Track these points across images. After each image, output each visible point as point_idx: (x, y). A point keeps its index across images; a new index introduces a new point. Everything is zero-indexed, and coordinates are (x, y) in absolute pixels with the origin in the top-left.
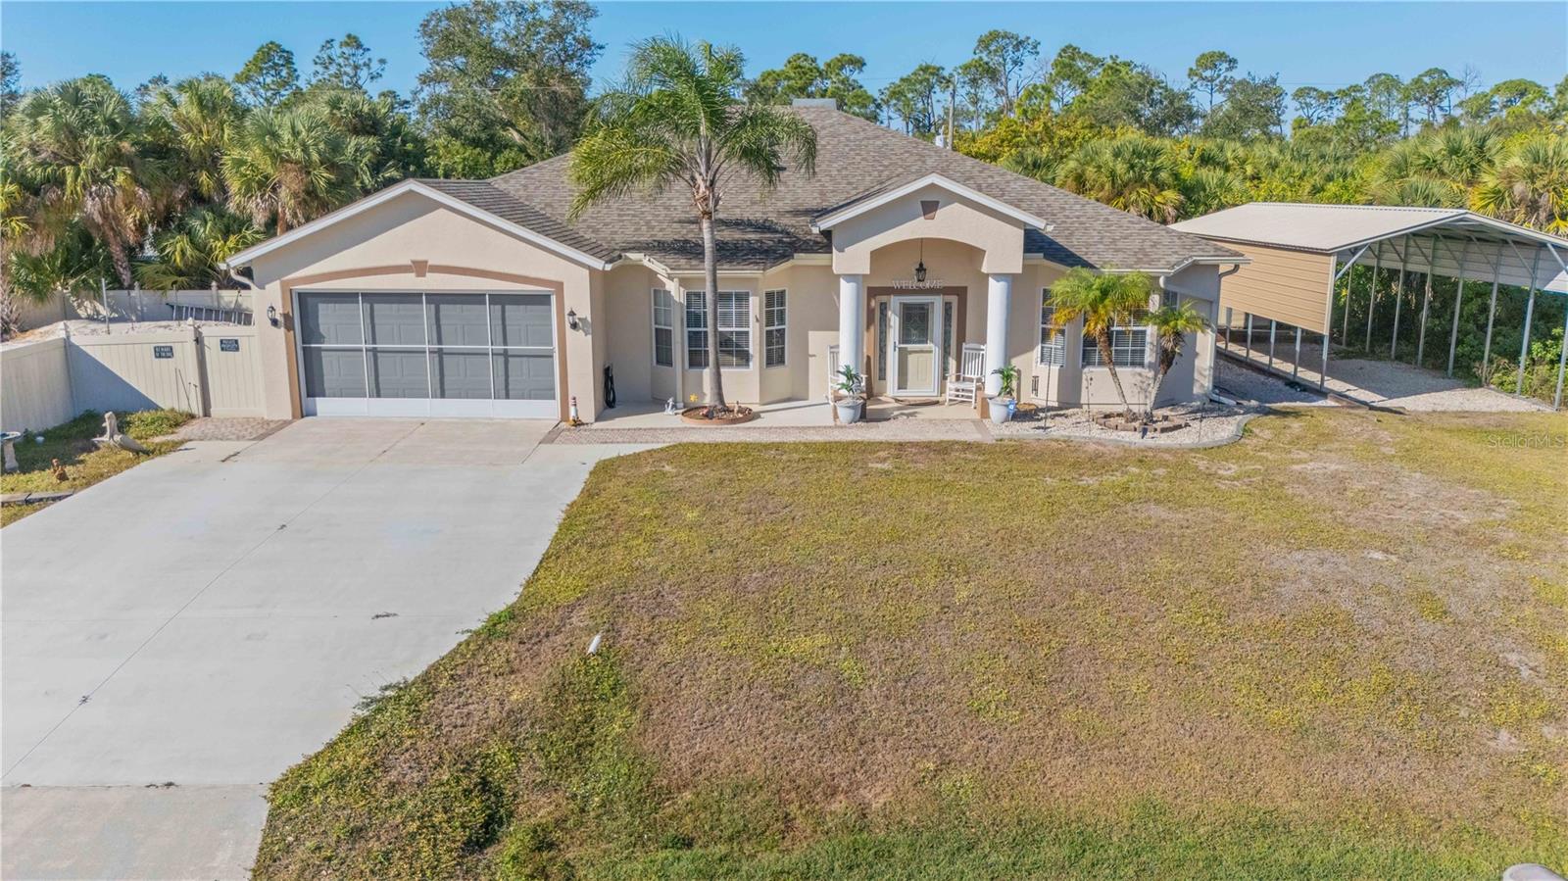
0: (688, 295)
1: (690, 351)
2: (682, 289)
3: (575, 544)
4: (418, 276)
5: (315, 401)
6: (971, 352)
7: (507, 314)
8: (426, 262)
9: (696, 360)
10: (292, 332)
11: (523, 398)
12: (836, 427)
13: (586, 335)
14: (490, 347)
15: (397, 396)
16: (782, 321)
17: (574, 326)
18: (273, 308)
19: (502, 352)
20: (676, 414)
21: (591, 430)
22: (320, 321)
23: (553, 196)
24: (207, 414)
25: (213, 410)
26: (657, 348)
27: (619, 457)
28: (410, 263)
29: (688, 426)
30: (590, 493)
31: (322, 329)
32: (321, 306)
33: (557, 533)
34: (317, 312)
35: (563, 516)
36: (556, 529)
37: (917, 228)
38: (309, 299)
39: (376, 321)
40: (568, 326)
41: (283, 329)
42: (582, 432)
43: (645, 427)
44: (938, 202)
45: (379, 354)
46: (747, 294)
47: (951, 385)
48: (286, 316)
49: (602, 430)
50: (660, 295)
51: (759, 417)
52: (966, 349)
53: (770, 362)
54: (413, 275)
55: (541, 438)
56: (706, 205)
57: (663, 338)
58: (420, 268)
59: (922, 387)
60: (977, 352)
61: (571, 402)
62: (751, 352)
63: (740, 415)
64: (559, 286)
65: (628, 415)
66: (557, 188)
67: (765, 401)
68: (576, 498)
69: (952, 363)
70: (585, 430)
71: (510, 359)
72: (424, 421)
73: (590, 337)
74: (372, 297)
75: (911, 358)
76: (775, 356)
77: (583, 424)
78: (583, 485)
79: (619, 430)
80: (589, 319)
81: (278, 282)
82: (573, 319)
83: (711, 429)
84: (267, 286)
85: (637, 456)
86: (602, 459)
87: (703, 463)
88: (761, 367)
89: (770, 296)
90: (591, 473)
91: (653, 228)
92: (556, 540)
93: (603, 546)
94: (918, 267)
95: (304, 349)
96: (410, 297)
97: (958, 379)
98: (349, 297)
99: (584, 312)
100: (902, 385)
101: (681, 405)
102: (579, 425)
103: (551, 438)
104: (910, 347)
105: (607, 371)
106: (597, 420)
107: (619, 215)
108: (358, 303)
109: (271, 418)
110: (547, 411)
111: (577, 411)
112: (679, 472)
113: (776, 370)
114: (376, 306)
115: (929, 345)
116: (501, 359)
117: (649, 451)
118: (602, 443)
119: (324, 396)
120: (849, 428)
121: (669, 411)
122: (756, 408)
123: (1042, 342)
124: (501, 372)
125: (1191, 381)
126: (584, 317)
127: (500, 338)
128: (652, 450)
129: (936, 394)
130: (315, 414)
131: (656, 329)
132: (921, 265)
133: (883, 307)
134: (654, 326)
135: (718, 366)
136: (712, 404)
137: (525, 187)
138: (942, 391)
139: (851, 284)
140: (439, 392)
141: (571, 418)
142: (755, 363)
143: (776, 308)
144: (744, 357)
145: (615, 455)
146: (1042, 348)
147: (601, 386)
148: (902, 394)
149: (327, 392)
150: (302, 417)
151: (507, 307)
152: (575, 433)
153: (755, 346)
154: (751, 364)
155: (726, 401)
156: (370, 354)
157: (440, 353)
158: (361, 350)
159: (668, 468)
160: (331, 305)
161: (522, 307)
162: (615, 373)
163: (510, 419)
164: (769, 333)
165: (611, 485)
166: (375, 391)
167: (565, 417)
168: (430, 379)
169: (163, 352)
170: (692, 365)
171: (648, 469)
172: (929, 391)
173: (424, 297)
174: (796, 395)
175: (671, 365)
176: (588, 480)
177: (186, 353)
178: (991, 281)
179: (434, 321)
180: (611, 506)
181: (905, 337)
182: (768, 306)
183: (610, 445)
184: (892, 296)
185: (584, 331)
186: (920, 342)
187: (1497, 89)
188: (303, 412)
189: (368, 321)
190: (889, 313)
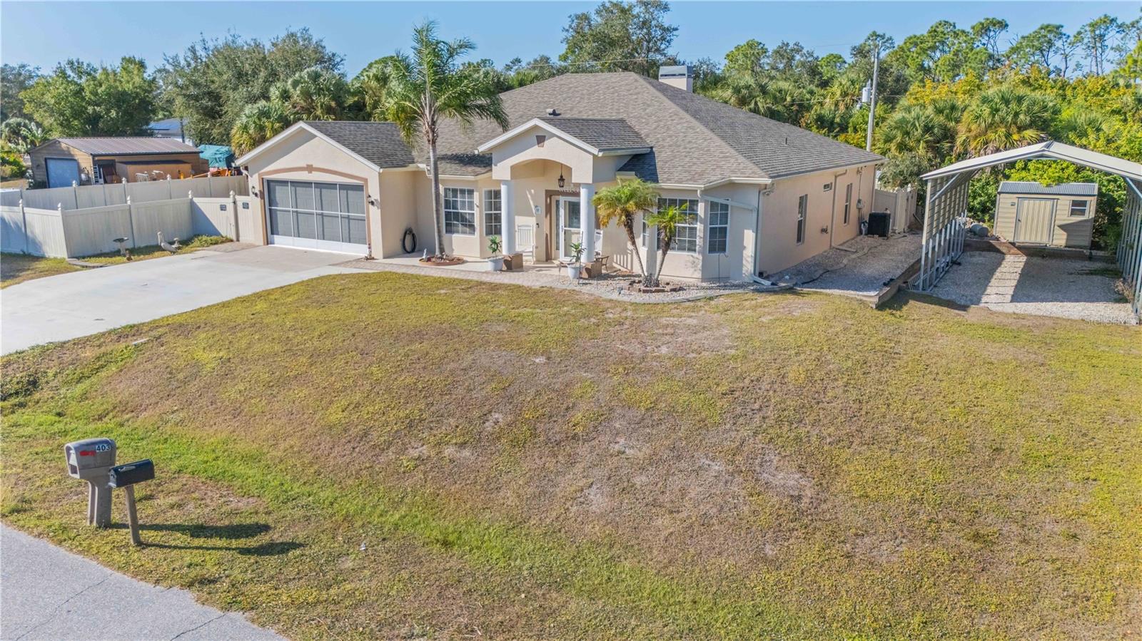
0: (445, 189)
4: (309, 173)
5: (274, 236)
7: (349, 195)
8: (312, 166)
9: (450, 229)
10: (263, 200)
11: (355, 243)
13: (377, 209)
14: (339, 213)
15: (305, 237)
16: (498, 209)
17: (372, 204)
18: (256, 187)
22: (277, 195)
24: (238, 240)
25: (241, 239)
28: (306, 166)
31: (278, 199)
32: (277, 187)
34: (275, 190)
37: (535, 153)
38: (271, 183)
39: (297, 197)
40: (369, 203)
41: (260, 198)
44: (545, 137)
45: (298, 214)
46: (473, 190)
48: (260, 191)
54: (307, 172)
58: (310, 169)
61: (369, 246)
64: (366, 181)
73: (379, 210)
74: (294, 183)
75: (574, 237)
76: (494, 231)
80: (379, 200)
81: (257, 174)
82: (371, 200)
84: (254, 176)
88: (481, 236)
89: (487, 192)
94: (560, 178)
95: (270, 210)
96: (307, 184)
98: (286, 183)
99: (377, 196)
106: (383, 258)
108: (289, 186)
111: (370, 251)
114: (296, 188)
116: (346, 221)
119: (278, 234)
124: (347, 227)
125: (741, 265)
126: (376, 199)
130: (273, 243)
132: (562, 177)
140: (322, 236)
142: (478, 232)
143: (493, 200)
144: (472, 229)
149: (279, 232)
150: (268, 244)
151: (349, 192)
153: (479, 221)
154: (476, 233)
156: (295, 214)
158: (291, 211)
160: (280, 187)
161: (354, 192)
164: (489, 215)
166: (297, 234)
168: (316, 228)
169: (223, 208)
170: (447, 231)
173: (313, 184)
177: (230, 207)
179: (319, 198)
181: (571, 223)
182: (487, 198)
184: (560, 197)
185: (376, 206)
188: (268, 242)
189: (295, 196)
190: (560, 207)
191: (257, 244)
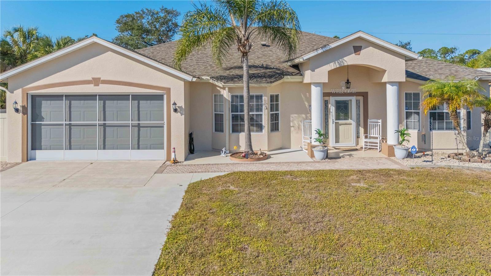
0: (232, 96)
1: (232, 124)
2: (229, 94)
3: (180, 254)
4: (95, 86)
5: (36, 152)
6: (373, 123)
7: (140, 105)
8: (100, 78)
9: (236, 129)
10: (26, 116)
11: (147, 149)
12: (315, 162)
13: (181, 115)
14: (131, 122)
15: (80, 149)
16: (277, 110)
17: (175, 110)
18: (16, 102)
19: (137, 125)
20: (227, 156)
21: (183, 165)
22: (43, 110)
23: (165, 56)
26: (215, 123)
27: (201, 181)
28: (91, 79)
29: (235, 162)
30: (187, 206)
31: (43, 114)
32: (43, 102)
33: (166, 242)
34: (41, 104)
35: (170, 226)
36: (165, 239)
37: (351, 60)
38: (37, 99)
39: (72, 110)
40: (172, 110)
41: (21, 114)
42: (178, 167)
43: (212, 163)
44: (361, 47)
45: (72, 127)
46: (261, 96)
47: (363, 141)
48: (23, 107)
49: (189, 165)
50: (218, 98)
51: (270, 157)
52: (370, 122)
53: (272, 130)
54: (92, 85)
55: (156, 170)
56: (245, 49)
57: (219, 119)
58: (96, 81)
59: (348, 142)
60: (376, 124)
61: (172, 150)
62: (263, 124)
63: (261, 156)
64: (168, 90)
65: (201, 157)
66: (167, 53)
67: (271, 149)
68: (178, 211)
69: (362, 130)
70: (180, 166)
71: (141, 128)
72: (93, 162)
73: (183, 116)
74: (70, 97)
75: (341, 128)
76: (275, 127)
77: (178, 162)
78: (181, 201)
79: (198, 165)
80: (183, 107)
81: (21, 89)
82: (175, 107)
83: (248, 164)
84: (15, 92)
85: (212, 180)
86: (192, 182)
87: (252, 184)
88: (268, 132)
89: (272, 97)
90: (186, 192)
91: (213, 67)
92: (166, 249)
93: (202, 255)
94: (346, 81)
95: (32, 124)
96: (91, 97)
97: (366, 137)
98: (58, 97)
99: (181, 103)
100: (337, 141)
101: (228, 152)
102: (177, 163)
103: (160, 170)
104: (340, 122)
105: (191, 135)
106: (186, 160)
107: (197, 62)
108: (63, 100)
109: (9, 162)
110: (160, 155)
111: (175, 155)
112: (240, 190)
113: (275, 134)
114: (73, 102)
115: (349, 121)
116: (136, 129)
117: (218, 177)
118: (190, 172)
119: (41, 149)
120: (323, 162)
121: (223, 155)
122: (268, 153)
123: (406, 119)
124: (136, 135)
126: (181, 106)
127: (136, 118)
128: (220, 176)
129: (354, 145)
130: (35, 159)
131: (215, 114)
132: (348, 80)
133: (326, 102)
134: (214, 113)
135: (250, 131)
136: (247, 150)
137: (153, 53)
138: (357, 144)
139: (317, 88)
140: (102, 146)
141: (172, 159)
142: (265, 130)
143: (275, 103)
144: (260, 127)
145: (199, 179)
146: (407, 121)
147: (188, 142)
148: (337, 145)
149: (43, 147)
150: (27, 160)
151: (141, 102)
152: (174, 167)
153: (265, 121)
154: (263, 130)
155: (253, 149)
156: (67, 127)
157: (104, 126)
158: (63, 125)
159: (232, 188)
160: (49, 102)
161: (148, 102)
162: (194, 136)
163: (139, 160)
164: (272, 115)
165: (200, 200)
166: (68, 146)
167: (169, 158)
168: (98, 140)
170: (234, 131)
171: (220, 189)
172: (351, 144)
173: (98, 97)
174: (284, 147)
175: (223, 131)
176: (184, 196)
178: (388, 86)
179: (102, 109)
180: (203, 218)
181: (338, 118)
182: (271, 101)
183: (195, 174)
184: (331, 97)
185: (181, 113)
186: (345, 119)
187: (467, 52)
188: (28, 158)
189: (68, 109)
190: (330, 105)
191: (13, 161)
